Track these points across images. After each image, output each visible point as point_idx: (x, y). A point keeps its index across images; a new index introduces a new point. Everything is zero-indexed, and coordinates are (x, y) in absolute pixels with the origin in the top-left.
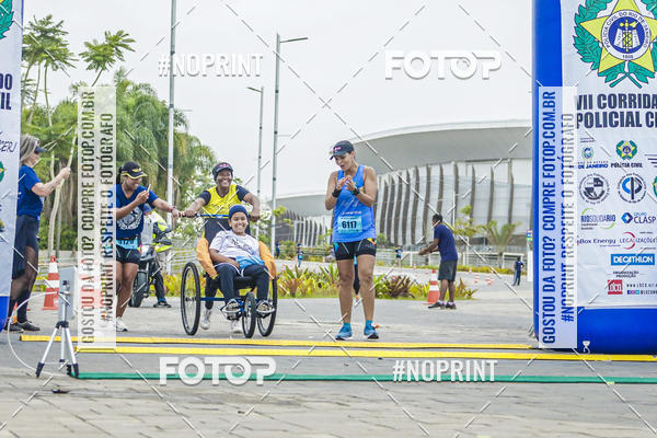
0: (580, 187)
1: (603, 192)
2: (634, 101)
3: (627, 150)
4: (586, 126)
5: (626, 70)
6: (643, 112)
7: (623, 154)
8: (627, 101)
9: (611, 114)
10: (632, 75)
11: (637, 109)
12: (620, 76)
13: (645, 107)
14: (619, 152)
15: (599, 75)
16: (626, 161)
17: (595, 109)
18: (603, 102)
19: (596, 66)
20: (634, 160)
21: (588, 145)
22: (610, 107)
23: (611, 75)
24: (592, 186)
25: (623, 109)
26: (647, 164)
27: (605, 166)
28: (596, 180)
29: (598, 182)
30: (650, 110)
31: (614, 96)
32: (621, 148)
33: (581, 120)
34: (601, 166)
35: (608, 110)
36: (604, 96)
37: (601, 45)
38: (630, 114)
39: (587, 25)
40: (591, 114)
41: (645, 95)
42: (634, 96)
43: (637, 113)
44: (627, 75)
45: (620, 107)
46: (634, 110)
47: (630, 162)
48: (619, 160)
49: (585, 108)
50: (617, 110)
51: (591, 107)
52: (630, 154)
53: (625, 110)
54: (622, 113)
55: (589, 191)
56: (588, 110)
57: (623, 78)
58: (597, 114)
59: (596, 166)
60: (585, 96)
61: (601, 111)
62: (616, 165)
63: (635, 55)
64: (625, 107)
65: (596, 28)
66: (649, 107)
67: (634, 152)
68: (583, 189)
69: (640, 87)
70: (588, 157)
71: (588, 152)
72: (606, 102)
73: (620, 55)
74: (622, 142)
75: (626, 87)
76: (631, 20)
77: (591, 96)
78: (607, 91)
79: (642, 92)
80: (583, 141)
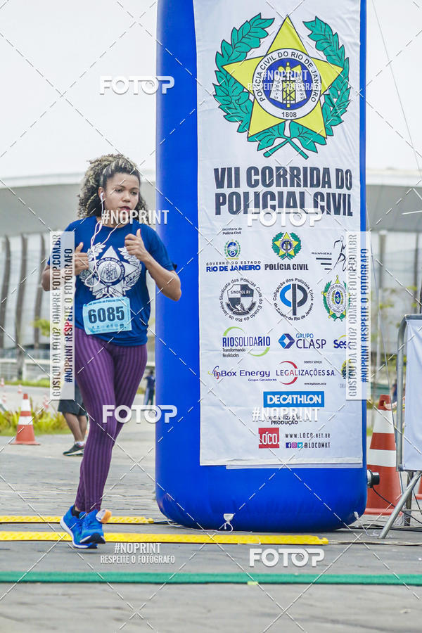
0: (221, 298)
1: (253, 304)
2: (297, 176)
3: (287, 245)
4: (231, 211)
5: (287, 133)
6: (310, 192)
7: (282, 252)
8: (288, 177)
9: (265, 195)
10: (295, 140)
11: (302, 189)
12: (278, 141)
13: (312, 185)
14: (276, 249)
15: (249, 139)
16: (286, 261)
17: (244, 188)
18: (254, 177)
19: (245, 127)
20: (296, 260)
21: (233, 238)
22: (264, 184)
23: (265, 139)
24: (238, 296)
25: (281, 189)
26: (315, 266)
27: (257, 268)
28: (244, 288)
29: (246, 290)
30: (319, 189)
31: (270, 169)
32: (278, 243)
33: (224, 203)
34: (250, 268)
35: (261, 189)
36: (256, 170)
37: (251, 97)
38: (291, 195)
39: (232, 69)
40: (238, 195)
41: (312, 169)
42: (298, 169)
43: (302, 194)
44: (288, 140)
45: (278, 185)
46: (297, 190)
47: (291, 262)
48: (275, 259)
49: (230, 186)
50: (274, 189)
51: (237, 185)
52: (291, 252)
53: (285, 190)
54: (281, 194)
55: (234, 302)
56: (234, 189)
57: (281, 145)
58: (246, 195)
59: (244, 268)
60: (230, 169)
61: (252, 191)
62: (271, 267)
63: (300, 112)
64: (285, 185)
65: (245, 73)
66: (318, 185)
67: (297, 249)
68: (226, 300)
69: (306, 157)
70: (233, 254)
71: (232, 248)
72: (259, 177)
73: (279, 112)
74: (281, 235)
75: (286, 157)
76: (294, 63)
77: (237, 169)
78: (260, 162)
79: (309, 164)
80: (227, 232)
